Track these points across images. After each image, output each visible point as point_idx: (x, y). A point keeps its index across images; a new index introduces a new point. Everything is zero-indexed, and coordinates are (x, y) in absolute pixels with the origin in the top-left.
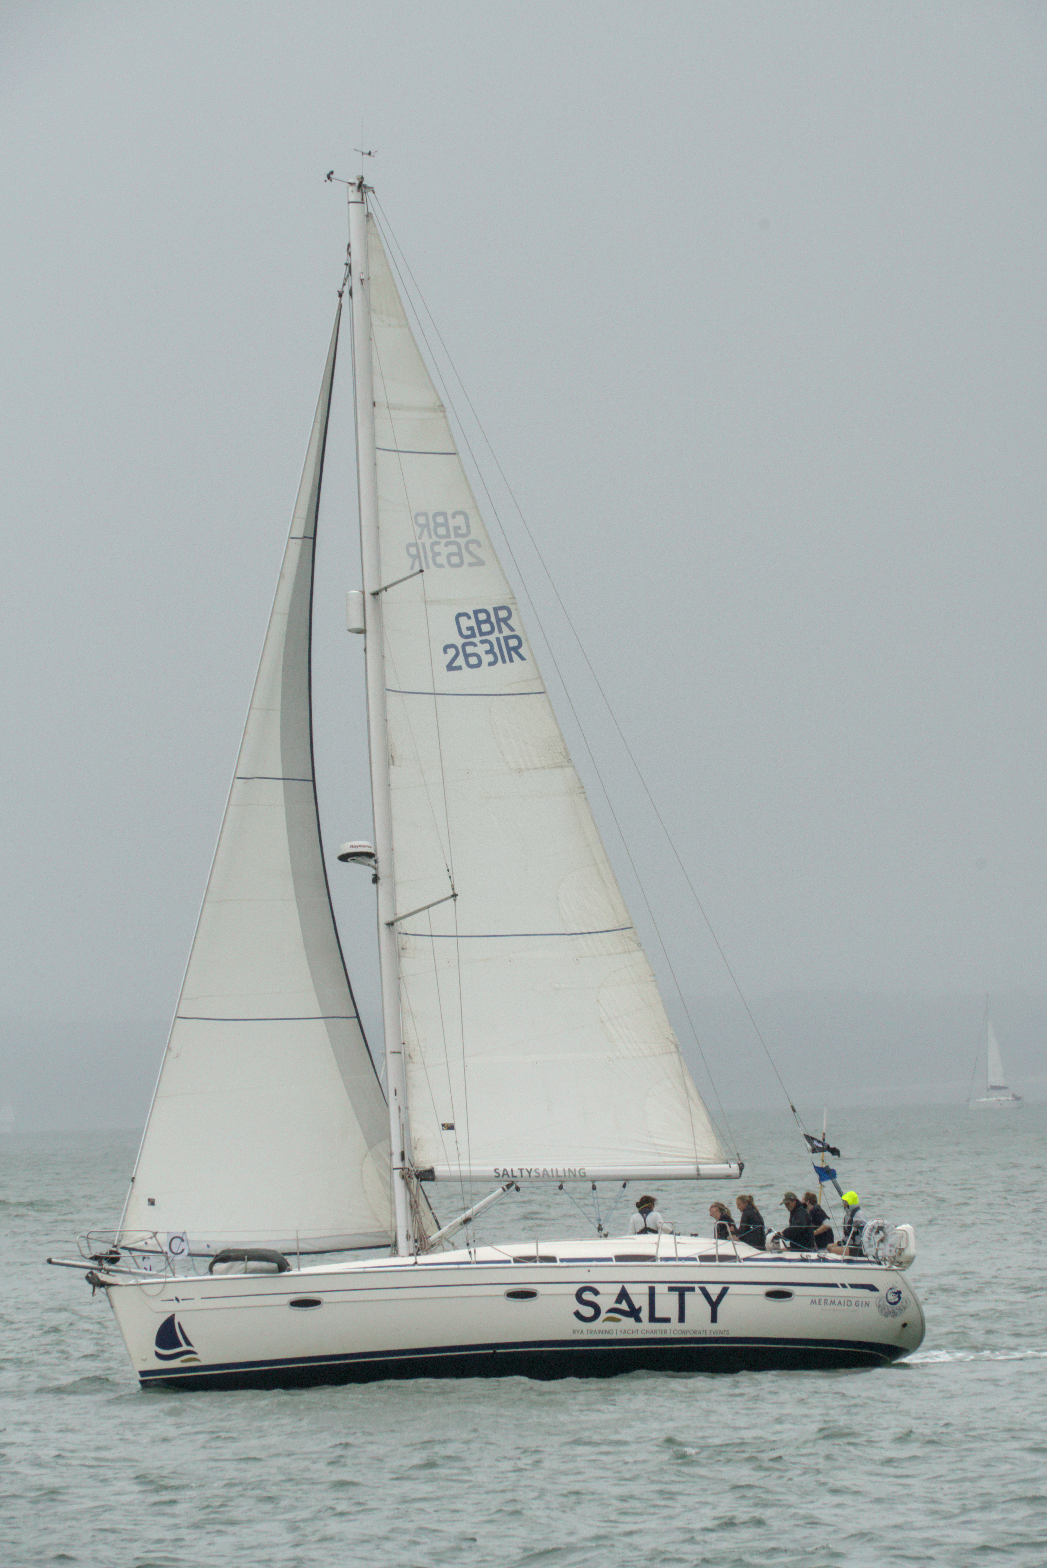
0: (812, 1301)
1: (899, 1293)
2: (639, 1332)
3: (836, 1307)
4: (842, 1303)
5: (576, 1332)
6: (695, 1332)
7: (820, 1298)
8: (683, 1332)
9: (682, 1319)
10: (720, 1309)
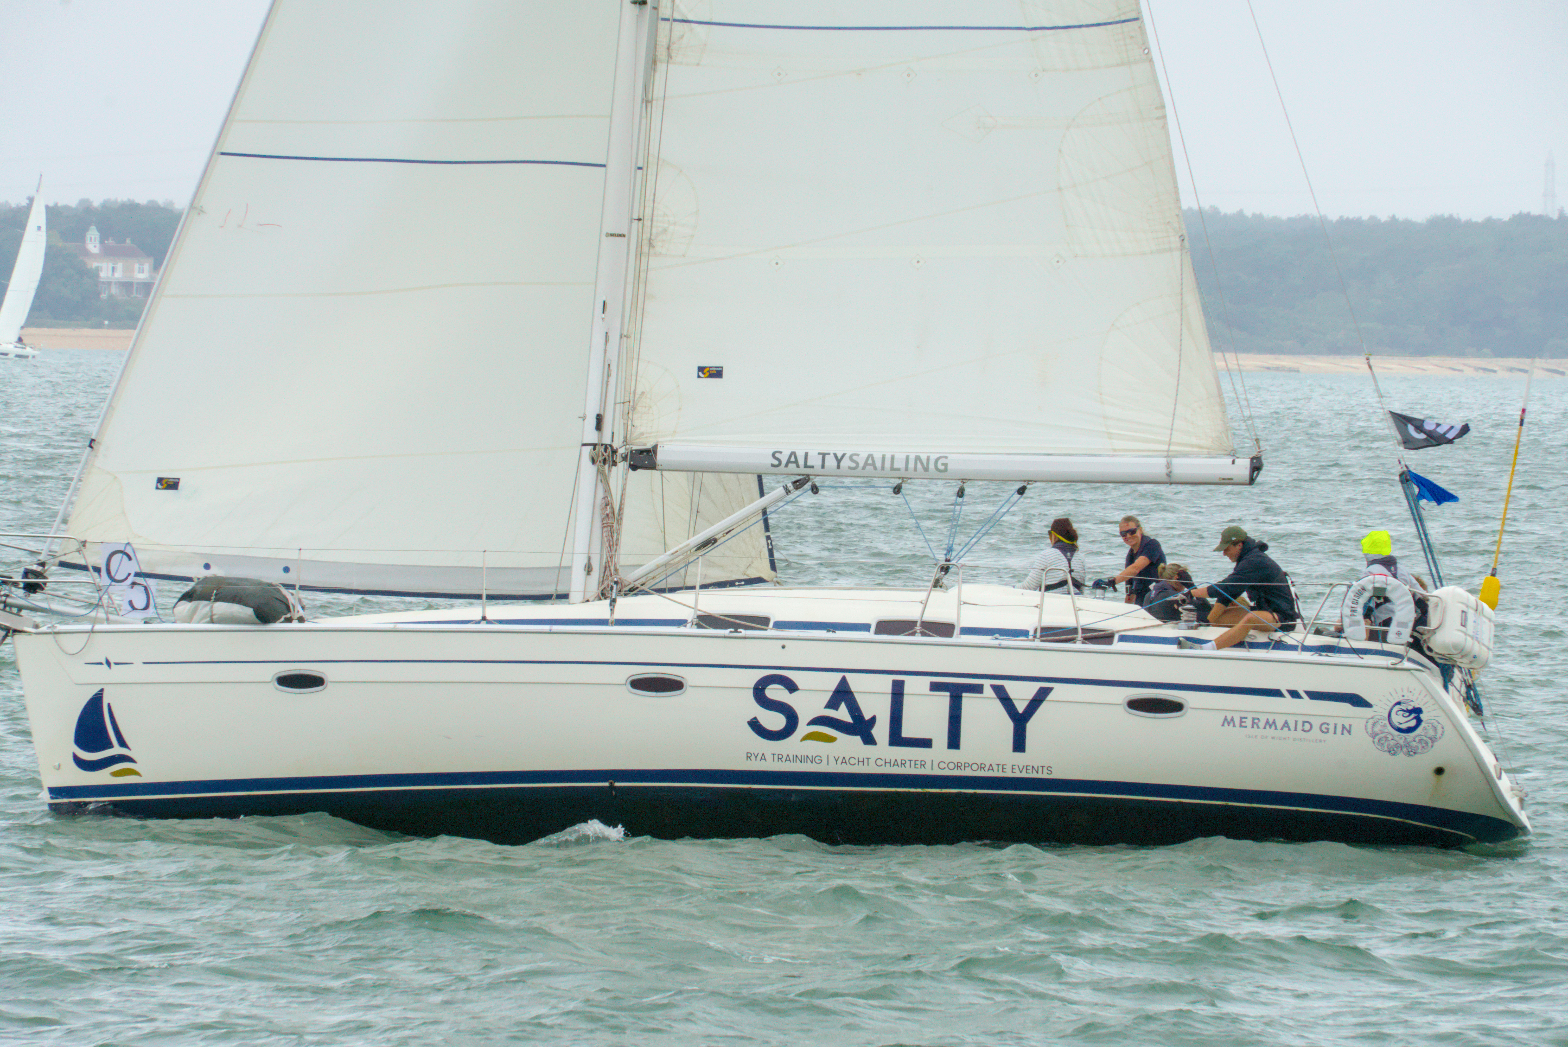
0: (1226, 719)
1: (1417, 711)
2: (872, 761)
3: (1279, 733)
4: (1292, 726)
5: (753, 758)
6: (982, 767)
7: (1243, 715)
8: (958, 766)
9: (954, 742)
10: (1031, 726)
